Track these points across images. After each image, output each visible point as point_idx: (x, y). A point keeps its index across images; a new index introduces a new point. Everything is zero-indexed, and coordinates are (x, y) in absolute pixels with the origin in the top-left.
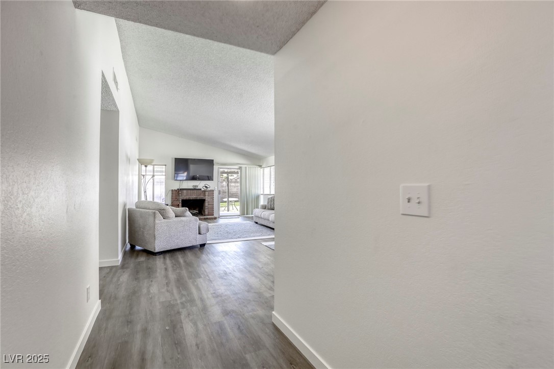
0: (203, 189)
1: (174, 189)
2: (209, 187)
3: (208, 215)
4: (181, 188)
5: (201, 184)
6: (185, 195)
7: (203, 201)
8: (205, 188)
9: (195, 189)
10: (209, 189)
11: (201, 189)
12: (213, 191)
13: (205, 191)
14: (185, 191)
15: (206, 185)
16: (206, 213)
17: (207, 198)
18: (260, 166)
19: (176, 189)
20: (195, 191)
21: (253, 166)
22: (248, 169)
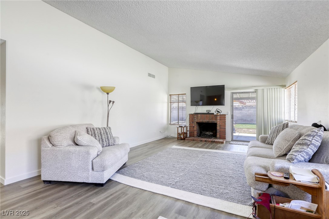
0: (215, 114)
1: (191, 113)
2: (220, 111)
3: (220, 138)
4: (196, 112)
5: (213, 109)
6: (200, 118)
7: (215, 125)
8: (217, 112)
9: (208, 113)
10: (221, 114)
11: (213, 114)
12: (225, 115)
13: (216, 115)
14: (199, 115)
15: (218, 110)
16: (218, 136)
17: (218, 122)
18: (284, 86)
19: (193, 113)
20: (208, 115)
21: (273, 87)
22: (265, 91)
